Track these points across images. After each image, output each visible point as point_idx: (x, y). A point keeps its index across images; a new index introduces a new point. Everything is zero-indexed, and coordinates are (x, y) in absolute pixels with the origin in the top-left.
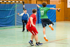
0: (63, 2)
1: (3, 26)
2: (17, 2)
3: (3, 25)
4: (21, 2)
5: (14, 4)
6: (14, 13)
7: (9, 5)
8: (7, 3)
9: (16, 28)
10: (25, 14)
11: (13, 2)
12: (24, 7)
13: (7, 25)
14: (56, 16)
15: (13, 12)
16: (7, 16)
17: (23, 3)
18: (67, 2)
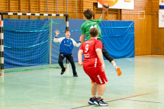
0: (150, 16)
1: (24, 64)
2: (54, 15)
3: (23, 62)
4: (62, 15)
5: (46, 19)
6: (47, 38)
7: (37, 22)
8: (33, 18)
9: (51, 69)
10: (66, 40)
11: (46, 15)
12: (68, 26)
13: (33, 63)
14: (134, 44)
15: (46, 35)
16: (32, 44)
17: (66, 17)
18: (158, 15)
